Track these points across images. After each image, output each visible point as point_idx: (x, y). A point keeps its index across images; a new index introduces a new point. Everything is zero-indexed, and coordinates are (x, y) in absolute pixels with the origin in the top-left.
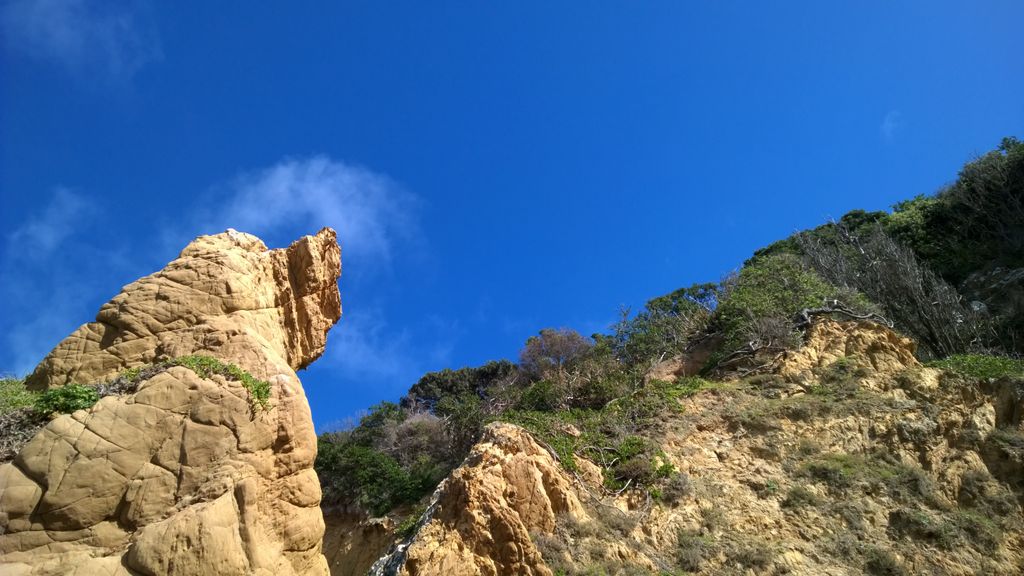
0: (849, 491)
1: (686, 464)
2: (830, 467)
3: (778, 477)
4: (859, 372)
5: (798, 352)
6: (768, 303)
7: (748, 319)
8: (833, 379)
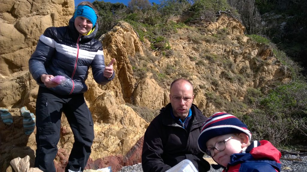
0: (214, 64)
1: (174, 47)
2: (211, 57)
3: (197, 56)
4: (228, 33)
5: (214, 23)
6: (210, 6)
7: (203, 9)
8: (220, 33)
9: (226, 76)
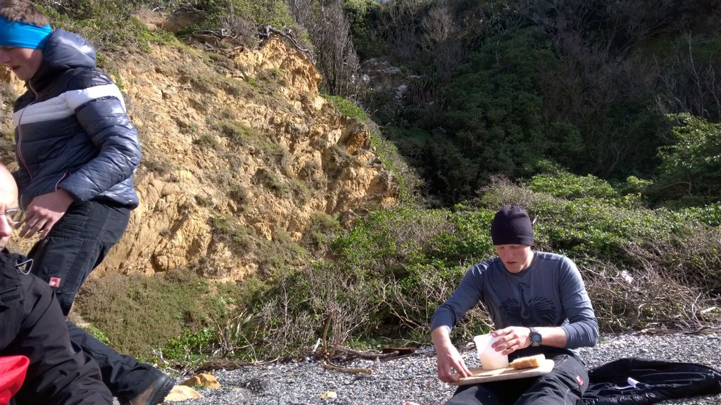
0: (241, 149)
2: (236, 131)
3: (199, 124)
4: (282, 81)
5: (252, 52)
6: (247, 9)
7: (229, 12)
8: (265, 79)
9: (267, 181)
